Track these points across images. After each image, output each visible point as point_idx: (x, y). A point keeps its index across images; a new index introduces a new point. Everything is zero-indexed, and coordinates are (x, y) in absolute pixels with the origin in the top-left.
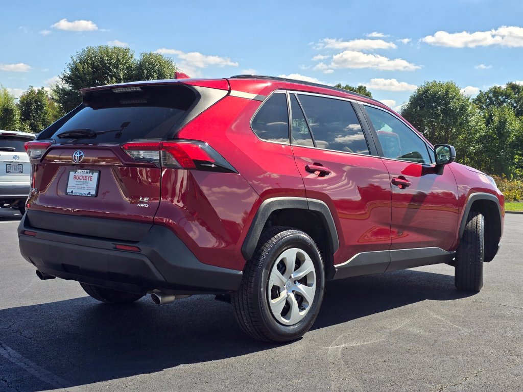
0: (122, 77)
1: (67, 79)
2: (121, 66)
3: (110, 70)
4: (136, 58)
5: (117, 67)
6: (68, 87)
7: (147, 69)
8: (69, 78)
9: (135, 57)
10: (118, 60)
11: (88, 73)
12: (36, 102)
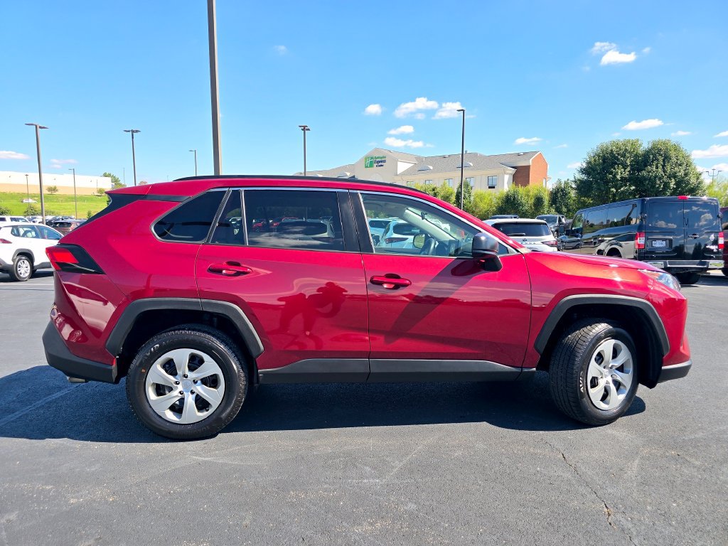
0: (629, 163)
1: (583, 171)
2: (628, 155)
3: (618, 159)
4: (645, 146)
5: (624, 156)
6: (584, 177)
7: (652, 154)
8: (584, 169)
9: (643, 145)
10: (626, 150)
11: (598, 165)
12: (562, 191)
